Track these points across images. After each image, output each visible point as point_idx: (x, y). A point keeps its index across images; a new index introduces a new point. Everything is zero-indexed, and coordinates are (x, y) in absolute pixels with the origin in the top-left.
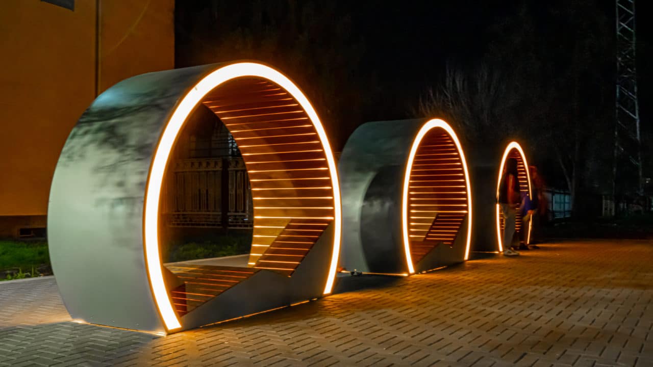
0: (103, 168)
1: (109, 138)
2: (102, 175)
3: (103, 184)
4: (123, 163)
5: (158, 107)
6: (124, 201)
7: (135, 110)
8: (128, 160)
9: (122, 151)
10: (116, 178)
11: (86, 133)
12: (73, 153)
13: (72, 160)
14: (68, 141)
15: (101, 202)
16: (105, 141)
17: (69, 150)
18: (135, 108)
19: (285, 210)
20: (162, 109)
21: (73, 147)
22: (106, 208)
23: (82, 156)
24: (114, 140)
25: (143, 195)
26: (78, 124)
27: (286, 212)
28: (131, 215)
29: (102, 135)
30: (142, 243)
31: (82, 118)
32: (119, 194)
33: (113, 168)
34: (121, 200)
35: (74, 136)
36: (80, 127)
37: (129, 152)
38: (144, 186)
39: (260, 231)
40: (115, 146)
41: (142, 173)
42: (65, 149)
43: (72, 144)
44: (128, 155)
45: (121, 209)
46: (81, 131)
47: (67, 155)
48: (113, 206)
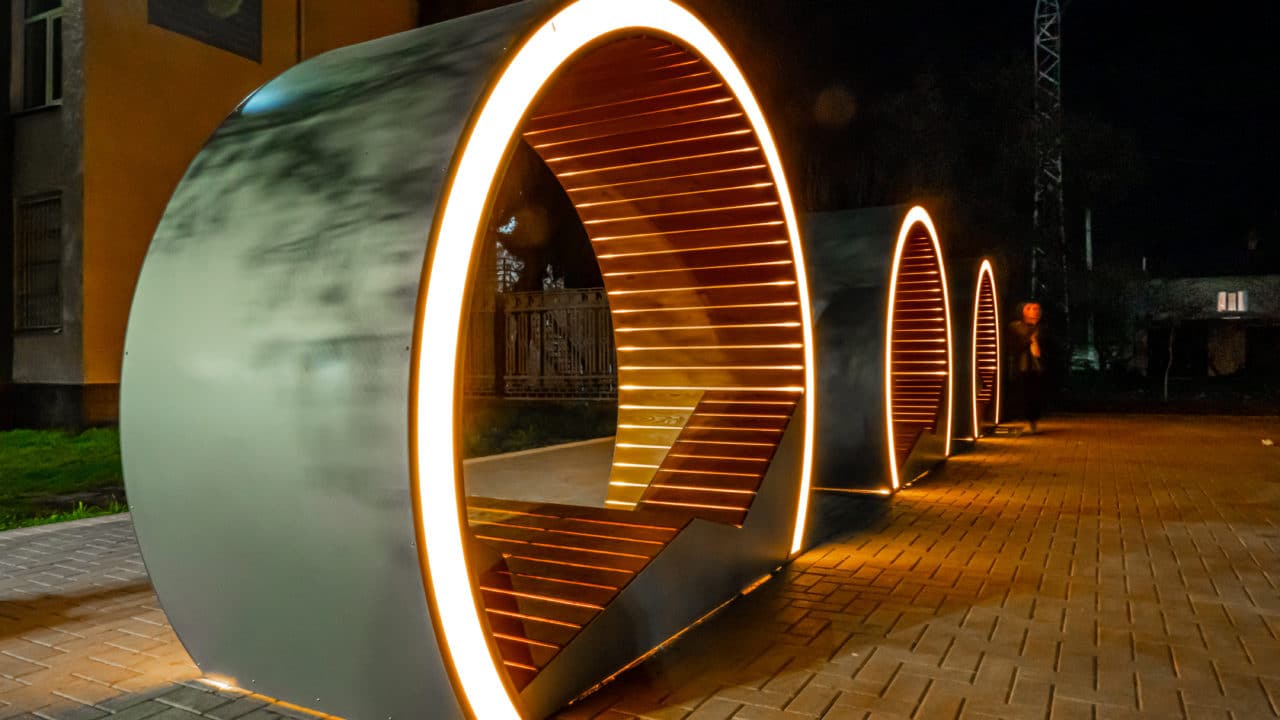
0: (276, 250)
1: (297, 166)
2: (275, 271)
3: (276, 299)
4: (338, 231)
5: (445, 71)
6: (345, 348)
7: (375, 88)
8: (358, 221)
9: (334, 197)
10: (318, 276)
11: (232, 159)
12: (193, 216)
13: (189, 235)
14: (181, 184)
15: (272, 351)
16: (286, 174)
17: (184, 207)
18: (373, 84)
19: (690, 374)
20: (458, 74)
21: (193, 199)
22: (287, 373)
23: (218, 221)
24: (311, 169)
25: (410, 327)
26: (212, 141)
27: (693, 378)
28: (371, 392)
29: (276, 161)
30: (407, 487)
31: (223, 125)
32: (327, 325)
33: (309, 248)
34: (334, 347)
35: (198, 171)
36: (216, 149)
37: (358, 197)
38: (415, 297)
39: (632, 417)
40: (312, 185)
41: (403, 257)
42: (173, 205)
43: (193, 193)
44: (358, 206)
45: (335, 374)
46: (219, 158)
47: (175, 221)
48: (308, 363)
